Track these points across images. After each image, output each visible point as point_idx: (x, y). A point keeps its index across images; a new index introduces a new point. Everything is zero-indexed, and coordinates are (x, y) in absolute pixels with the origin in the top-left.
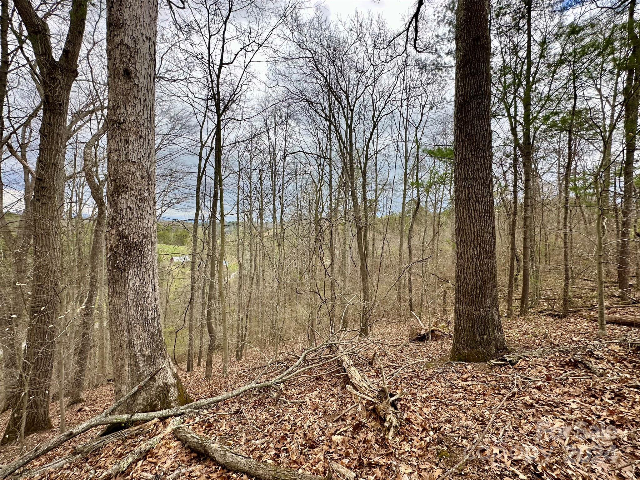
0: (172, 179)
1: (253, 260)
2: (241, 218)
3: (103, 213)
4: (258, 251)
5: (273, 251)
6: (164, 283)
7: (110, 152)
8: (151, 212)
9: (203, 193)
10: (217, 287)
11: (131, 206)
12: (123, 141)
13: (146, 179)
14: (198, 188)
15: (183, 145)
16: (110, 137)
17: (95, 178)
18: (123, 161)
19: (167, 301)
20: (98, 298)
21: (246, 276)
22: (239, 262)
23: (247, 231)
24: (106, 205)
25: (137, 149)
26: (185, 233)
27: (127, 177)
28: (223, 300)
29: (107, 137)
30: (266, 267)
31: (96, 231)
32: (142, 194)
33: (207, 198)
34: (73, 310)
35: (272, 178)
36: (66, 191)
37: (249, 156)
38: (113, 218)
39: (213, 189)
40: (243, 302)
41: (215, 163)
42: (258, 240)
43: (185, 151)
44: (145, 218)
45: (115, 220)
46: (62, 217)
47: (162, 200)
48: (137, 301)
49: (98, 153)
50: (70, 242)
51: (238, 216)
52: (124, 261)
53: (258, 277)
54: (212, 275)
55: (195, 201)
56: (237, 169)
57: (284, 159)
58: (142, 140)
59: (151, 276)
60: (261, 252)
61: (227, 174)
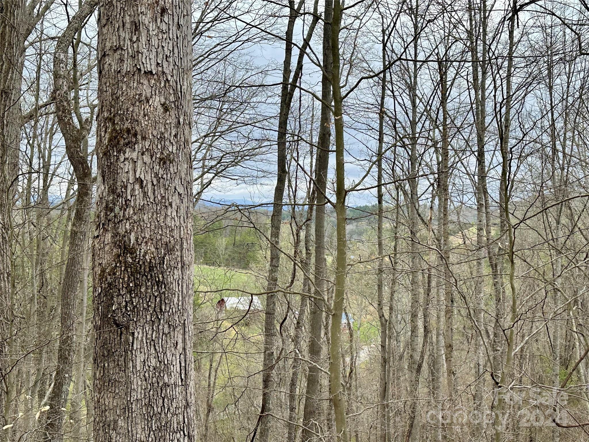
0: (226, 106)
1: (420, 314)
2: (386, 197)
3: (86, 194)
4: (434, 292)
5: (478, 290)
6: (203, 361)
7: (104, 55)
8: (181, 190)
9: (293, 135)
10: (325, 382)
11: (142, 177)
12: (128, 26)
13: (173, 113)
14: (283, 124)
15: (247, 18)
16: (104, 21)
17: (74, 115)
18: (127, 73)
19: (210, 409)
20: (71, 388)
21: (401, 357)
22: (382, 316)
23: (404, 232)
24: (93, 175)
25: (155, 42)
26: (251, 239)
27: (136, 109)
28: (340, 421)
29: (99, 20)
30: (455, 337)
31: (74, 234)
32: (164, 148)
33: (304, 147)
34: (27, 411)
35: (475, 79)
36: (23, 148)
37: (410, 25)
38: (107, 206)
39: (317, 124)
40: (392, 431)
41: (325, 54)
42: (433, 258)
43: (254, 30)
44: (171, 204)
45: (112, 210)
46: (14, 204)
47: (204, 159)
48: (149, 405)
49: (79, 57)
50: (26, 259)
51: (379, 191)
52: (126, 306)
53: (434, 364)
54: (314, 350)
55: (274, 157)
56: (378, 66)
57: (511, 19)
58: (166, 19)
59: (180, 346)
60: (442, 292)
61: (353, 80)
